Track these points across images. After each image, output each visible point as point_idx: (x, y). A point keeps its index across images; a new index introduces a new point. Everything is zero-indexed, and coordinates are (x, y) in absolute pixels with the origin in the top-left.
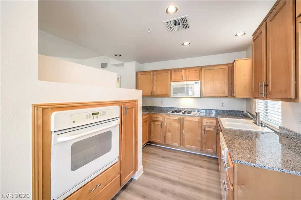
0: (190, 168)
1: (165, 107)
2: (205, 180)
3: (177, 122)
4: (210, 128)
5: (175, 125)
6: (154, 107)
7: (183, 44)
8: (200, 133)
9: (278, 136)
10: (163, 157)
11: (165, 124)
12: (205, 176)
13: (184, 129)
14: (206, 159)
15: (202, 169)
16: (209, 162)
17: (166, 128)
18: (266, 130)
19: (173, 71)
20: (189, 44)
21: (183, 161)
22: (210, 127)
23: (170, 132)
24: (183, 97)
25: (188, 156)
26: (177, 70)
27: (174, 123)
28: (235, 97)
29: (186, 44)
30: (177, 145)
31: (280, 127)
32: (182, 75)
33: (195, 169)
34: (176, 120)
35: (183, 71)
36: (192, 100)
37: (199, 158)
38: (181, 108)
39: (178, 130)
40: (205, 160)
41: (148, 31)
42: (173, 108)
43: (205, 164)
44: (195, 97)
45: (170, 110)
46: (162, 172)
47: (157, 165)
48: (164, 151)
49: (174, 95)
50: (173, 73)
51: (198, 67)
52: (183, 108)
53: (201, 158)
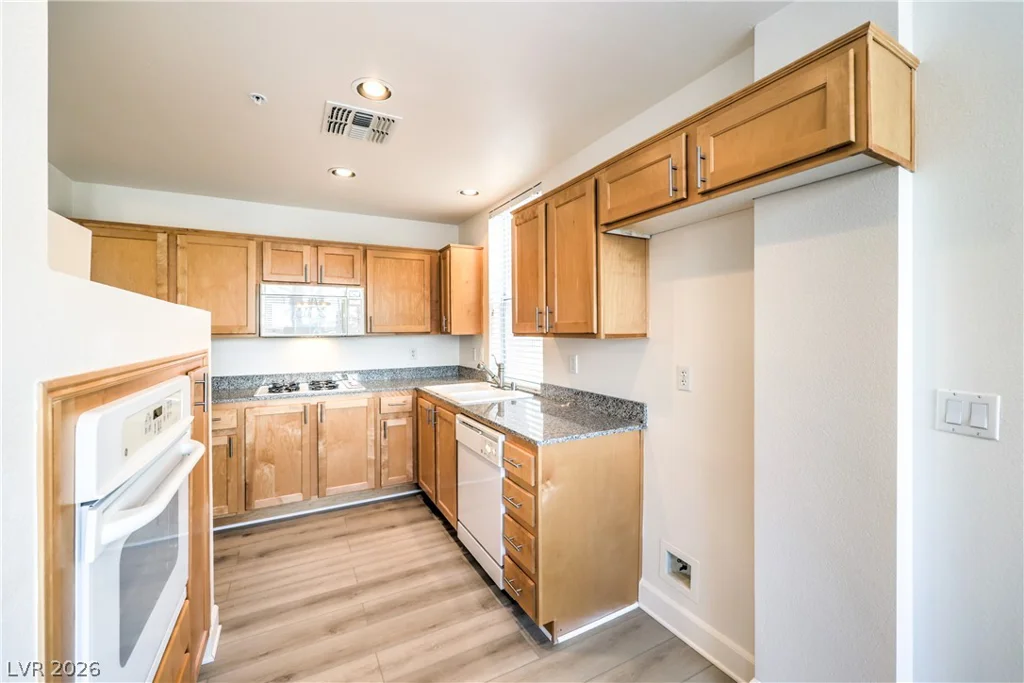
0: (367, 542)
2: (416, 548)
3: (297, 423)
4: (397, 418)
5: (290, 431)
7: (334, 172)
8: (373, 438)
9: (539, 403)
10: (262, 555)
11: (249, 439)
12: (413, 541)
13: (324, 440)
14: (393, 506)
15: (393, 531)
16: (404, 509)
17: (254, 451)
18: (518, 395)
20: (354, 175)
21: (336, 537)
22: (397, 416)
23: (268, 460)
25: (341, 519)
26: (283, 245)
27: (287, 427)
28: (450, 333)
29: (344, 173)
30: (297, 497)
31: (543, 385)
32: (305, 263)
33: (383, 538)
34: (290, 417)
35: (307, 249)
37: (373, 511)
39: (301, 448)
40: (390, 510)
41: (255, 100)
43: (397, 517)
44: (349, 334)
46: (296, 590)
47: (261, 584)
48: (249, 537)
50: (268, 254)
51: (355, 246)
53: (378, 508)
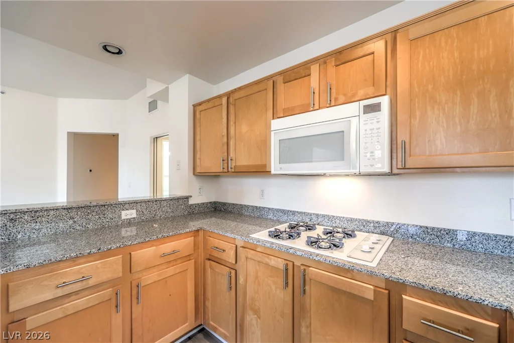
1: (269, 209)
3: (279, 282)
5: (274, 289)
6: (242, 206)
13: (307, 321)
17: (245, 294)
19: (280, 80)
23: (256, 312)
24: (324, 175)
27: (269, 280)
32: (312, 85)
35: (315, 69)
36: (358, 183)
38: (317, 215)
42: (294, 213)
45: (285, 218)
49: (282, 165)
50: (281, 87)
52: (324, 216)
